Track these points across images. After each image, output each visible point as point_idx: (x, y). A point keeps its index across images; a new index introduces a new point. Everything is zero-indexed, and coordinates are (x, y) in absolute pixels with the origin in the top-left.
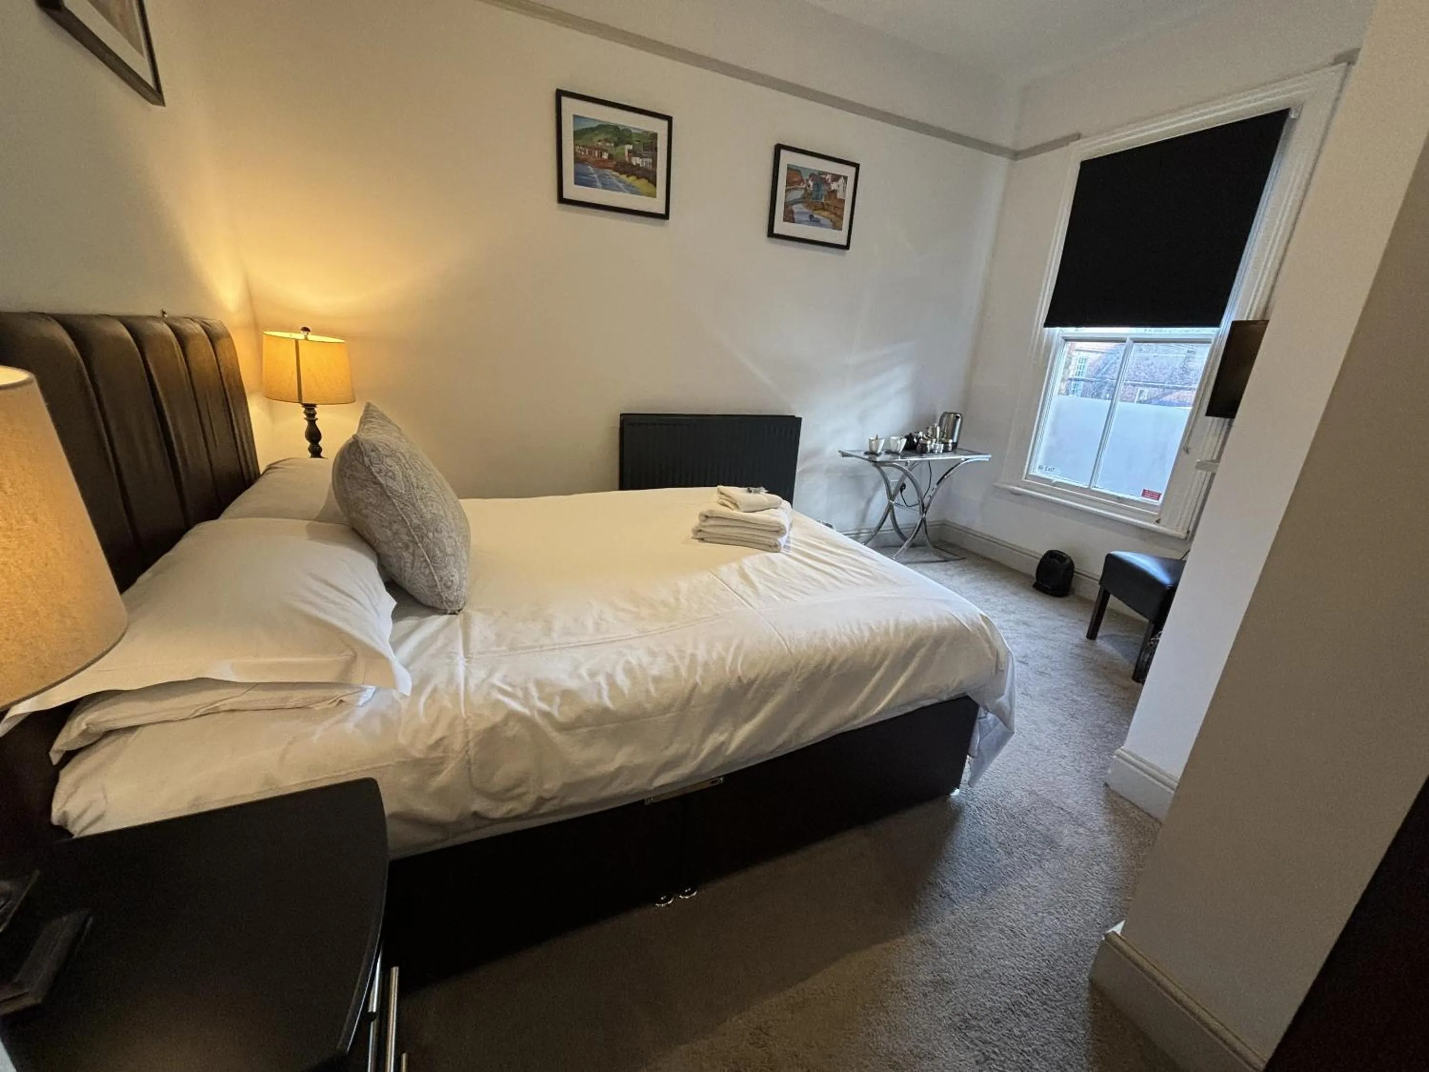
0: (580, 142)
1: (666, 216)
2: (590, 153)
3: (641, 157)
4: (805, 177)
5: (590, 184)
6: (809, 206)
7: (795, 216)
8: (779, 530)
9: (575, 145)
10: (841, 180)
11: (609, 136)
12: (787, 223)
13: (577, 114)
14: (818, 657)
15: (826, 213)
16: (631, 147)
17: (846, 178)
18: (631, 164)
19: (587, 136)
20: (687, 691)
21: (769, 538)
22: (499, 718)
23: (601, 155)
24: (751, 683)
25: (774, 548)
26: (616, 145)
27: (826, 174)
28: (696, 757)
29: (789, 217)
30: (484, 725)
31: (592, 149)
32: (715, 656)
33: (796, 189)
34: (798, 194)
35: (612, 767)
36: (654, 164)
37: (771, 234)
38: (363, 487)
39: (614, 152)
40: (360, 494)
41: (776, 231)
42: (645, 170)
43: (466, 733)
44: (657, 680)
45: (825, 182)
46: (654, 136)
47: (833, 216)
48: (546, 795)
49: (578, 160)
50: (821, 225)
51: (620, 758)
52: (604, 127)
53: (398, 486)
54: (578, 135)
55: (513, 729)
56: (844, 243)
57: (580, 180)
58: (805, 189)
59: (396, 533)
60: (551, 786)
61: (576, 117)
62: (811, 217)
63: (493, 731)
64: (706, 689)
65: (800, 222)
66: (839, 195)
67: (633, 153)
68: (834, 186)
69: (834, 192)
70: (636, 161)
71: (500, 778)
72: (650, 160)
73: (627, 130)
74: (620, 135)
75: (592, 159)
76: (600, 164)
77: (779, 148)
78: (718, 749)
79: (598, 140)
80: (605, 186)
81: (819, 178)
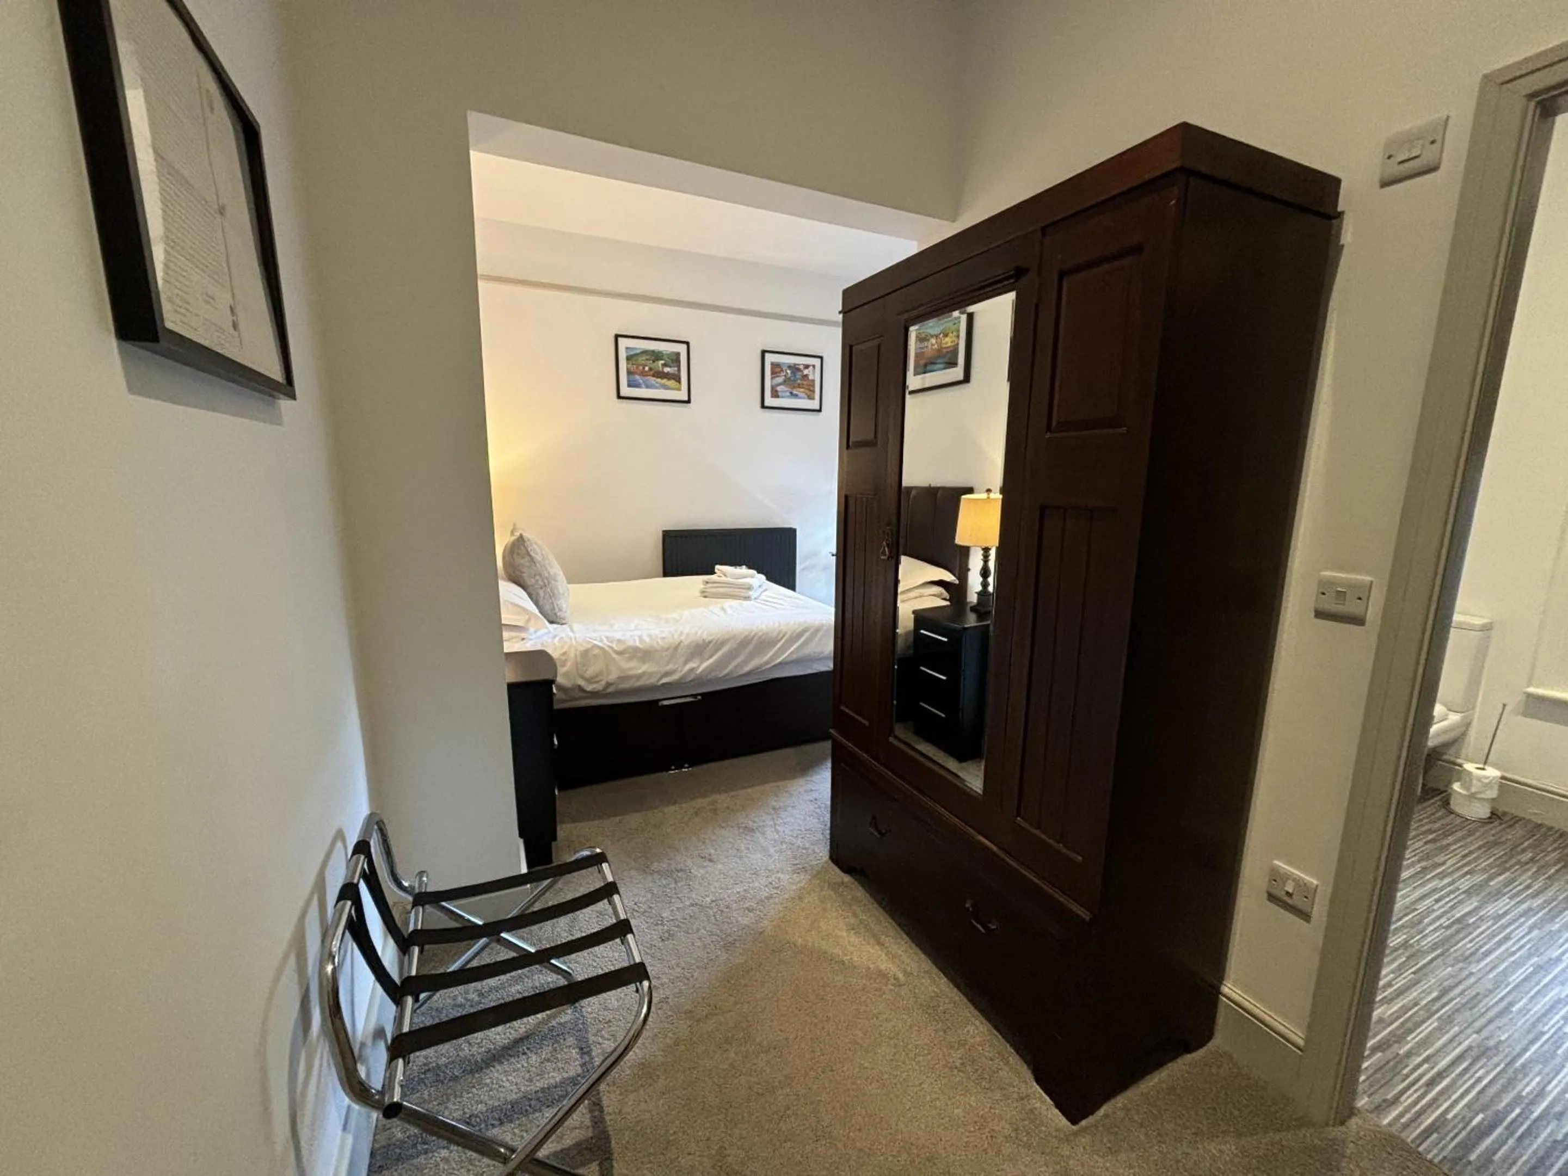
0: (631, 362)
1: (689, 401)
2: (637, 368)
3: (670, 367)
4: (784, 369)
5: (637, 386)
6: (789, 386)
7: (780, 394)
8: (750, 588)
9: (628, 364)
10: (811, 367)
11: (648, 357)
12: (773, 399)
13: (629, 346)
14: (746, 633)
15: (802, 390)
16: (663, 362)
17: (814, 366)
18: (664, 373)
19: (635, 358)
20: (677, 643)
21: (744, 593)
22: (589, 646)
23: (644, 368)
24: (710, 642)
25: (747, 598)
26: (654, 362)
27: (799, 365)
28: (681, 671)
29: (775, 394)
30: (583, 649)
31: (638, 365)
32: (693, 631)
33: (778, 376)
34: (780, 380)
35: (640, 671)
36: (679, 370)
37: (763, 406)
38: (523, 558)
39: (653, 366)
40: (522, 561)
41: (766, 404)
42: (673, 374)
43: (576, 650)
44: (663, 638)
45: (799, 370)
46: (678, 354)
47: (807, 391)
48: (610, 681)
49: (629, 373)
50: (800, 398)
51: (644, 668)
52: (645, 352)
53: (538, 558)
54: (629, 358)
55: (596, 651)
56: (818, 408)
57: (631, 385)
58: (785, 376)
59: (537, 581)
60: (613, 677)
61: (627, 348)
62: (791, 393)
63: (587, 651)
64: (686, 643)
65: (783, 397)
66: (811, 377)
67: (665, 365)
68: (806, 372)
69: (806, 376)
70: (667, 370)
71: (590, 672)
72: (676, 369)
73: (660, 352)
74: (656, 356)
75: (638, 371)
76: (643, 374)
77: (764, 353)
78: (692, 670)
79: (642, 360)
80: (647, 387)
81: (795, 368)
